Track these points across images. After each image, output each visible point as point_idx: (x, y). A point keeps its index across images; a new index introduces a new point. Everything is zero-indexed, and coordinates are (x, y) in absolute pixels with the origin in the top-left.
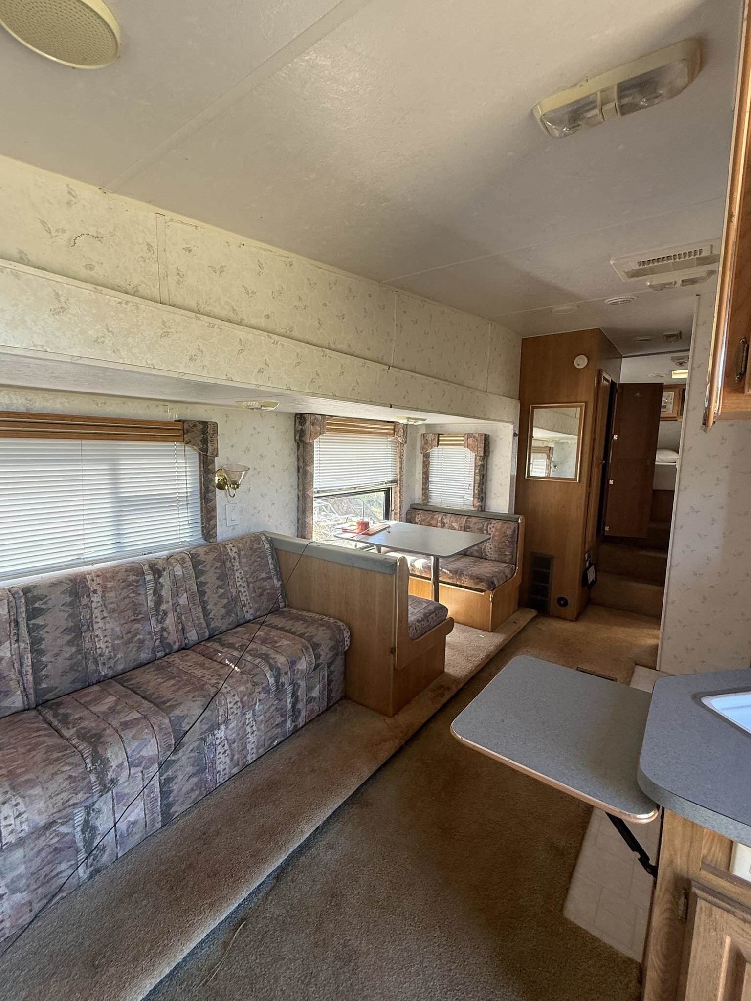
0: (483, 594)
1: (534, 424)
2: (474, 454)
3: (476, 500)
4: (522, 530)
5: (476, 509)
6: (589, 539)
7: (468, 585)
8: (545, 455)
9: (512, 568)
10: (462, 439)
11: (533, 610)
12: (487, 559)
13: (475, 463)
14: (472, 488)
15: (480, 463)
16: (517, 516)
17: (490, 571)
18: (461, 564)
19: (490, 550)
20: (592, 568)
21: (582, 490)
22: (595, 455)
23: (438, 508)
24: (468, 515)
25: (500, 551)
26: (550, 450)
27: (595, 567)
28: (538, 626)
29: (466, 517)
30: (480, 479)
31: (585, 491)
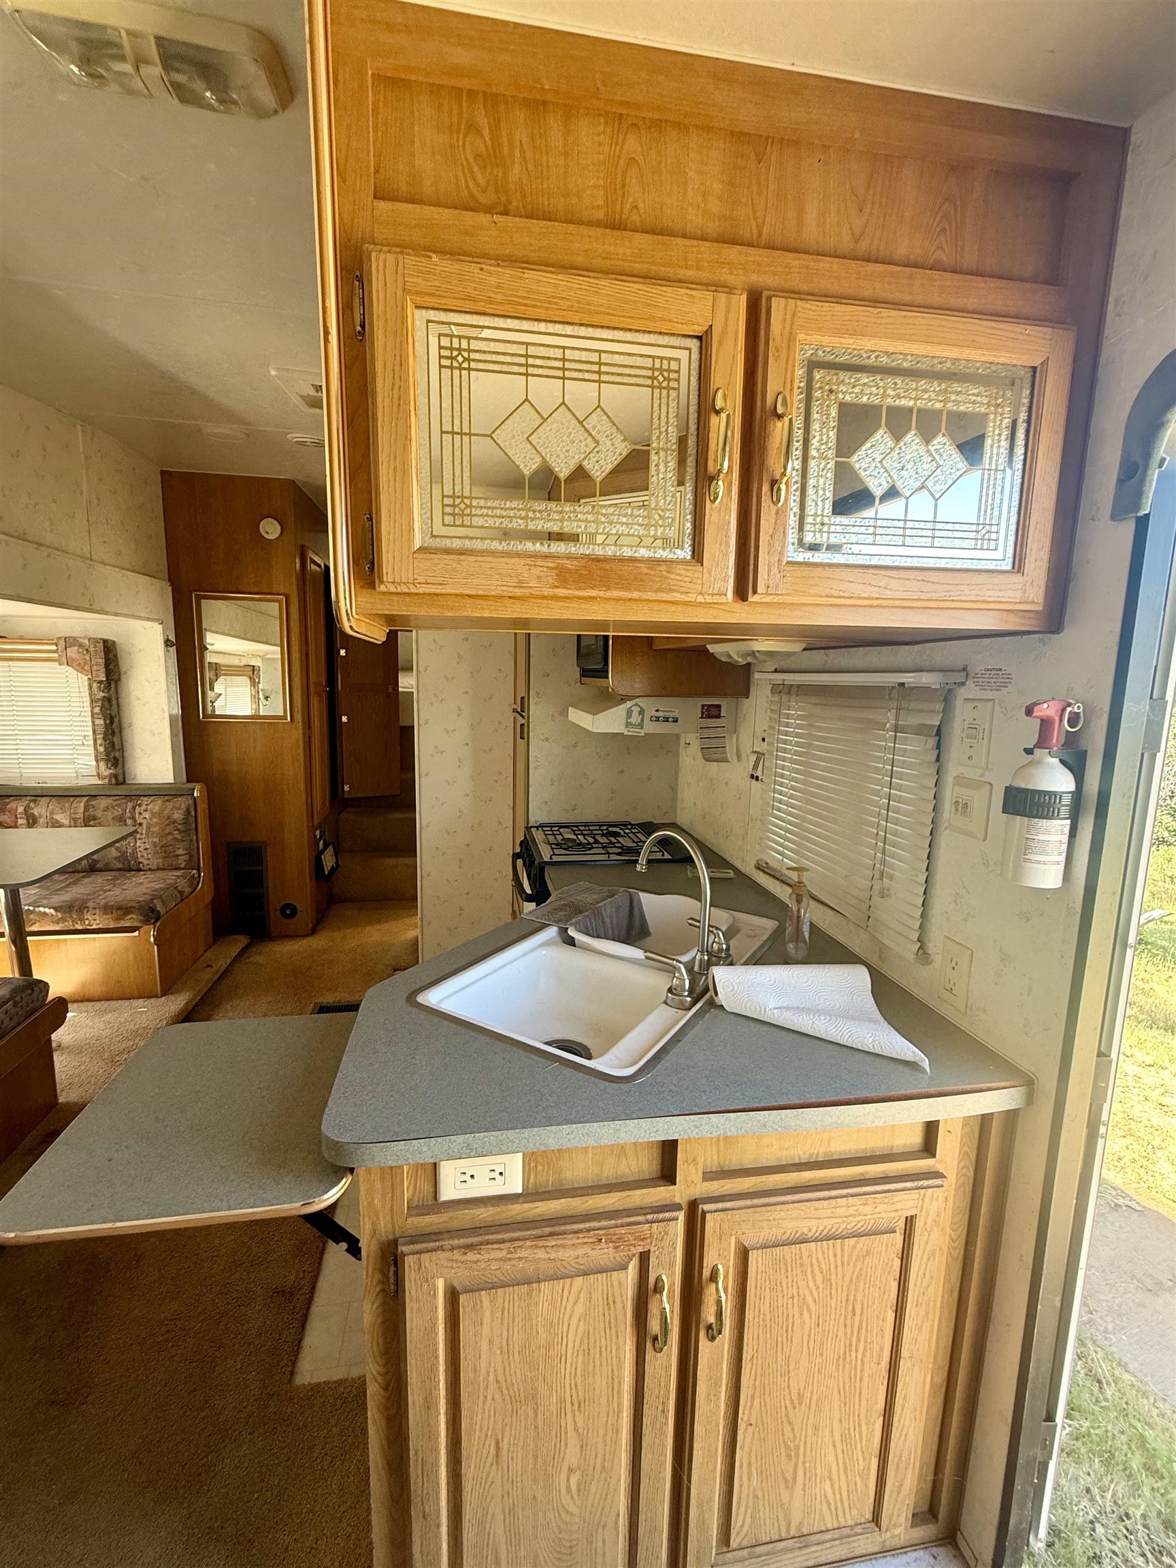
0: (136, 933)
1: (204, 626)
2: (86, 678)
3: (102, 764)
4: (202, 807)
5: (106, 781)
6: (318, 806)
7: (101, 926)
8: (245, 681)
9: (193, 877)
10: (54, 648)
11: (242, 937)
12: (139, 870)
13: (91, 696)
14: (92, 742)
15: (102, 694)
16: (191, 785)
17: (146, 891)
18: (83, 889)
19: (145, 853)
20: (330, 850)
21: (297, 734)
22: (313, 678)
23: (15, 788)
24: (89, 795)
25: (166, 851)
26: (253, 670)
27: (334, 847)
28: (251, 959)
29: (85, 799)
30: (106, 725)
31: (301, 736)
